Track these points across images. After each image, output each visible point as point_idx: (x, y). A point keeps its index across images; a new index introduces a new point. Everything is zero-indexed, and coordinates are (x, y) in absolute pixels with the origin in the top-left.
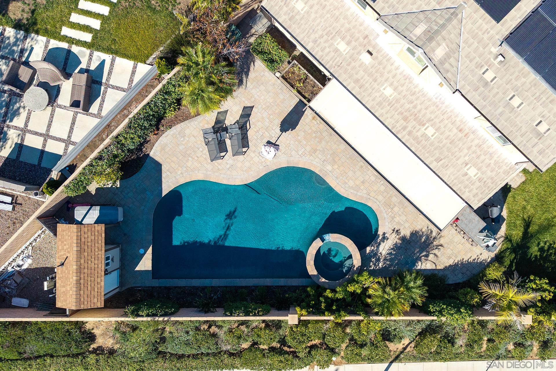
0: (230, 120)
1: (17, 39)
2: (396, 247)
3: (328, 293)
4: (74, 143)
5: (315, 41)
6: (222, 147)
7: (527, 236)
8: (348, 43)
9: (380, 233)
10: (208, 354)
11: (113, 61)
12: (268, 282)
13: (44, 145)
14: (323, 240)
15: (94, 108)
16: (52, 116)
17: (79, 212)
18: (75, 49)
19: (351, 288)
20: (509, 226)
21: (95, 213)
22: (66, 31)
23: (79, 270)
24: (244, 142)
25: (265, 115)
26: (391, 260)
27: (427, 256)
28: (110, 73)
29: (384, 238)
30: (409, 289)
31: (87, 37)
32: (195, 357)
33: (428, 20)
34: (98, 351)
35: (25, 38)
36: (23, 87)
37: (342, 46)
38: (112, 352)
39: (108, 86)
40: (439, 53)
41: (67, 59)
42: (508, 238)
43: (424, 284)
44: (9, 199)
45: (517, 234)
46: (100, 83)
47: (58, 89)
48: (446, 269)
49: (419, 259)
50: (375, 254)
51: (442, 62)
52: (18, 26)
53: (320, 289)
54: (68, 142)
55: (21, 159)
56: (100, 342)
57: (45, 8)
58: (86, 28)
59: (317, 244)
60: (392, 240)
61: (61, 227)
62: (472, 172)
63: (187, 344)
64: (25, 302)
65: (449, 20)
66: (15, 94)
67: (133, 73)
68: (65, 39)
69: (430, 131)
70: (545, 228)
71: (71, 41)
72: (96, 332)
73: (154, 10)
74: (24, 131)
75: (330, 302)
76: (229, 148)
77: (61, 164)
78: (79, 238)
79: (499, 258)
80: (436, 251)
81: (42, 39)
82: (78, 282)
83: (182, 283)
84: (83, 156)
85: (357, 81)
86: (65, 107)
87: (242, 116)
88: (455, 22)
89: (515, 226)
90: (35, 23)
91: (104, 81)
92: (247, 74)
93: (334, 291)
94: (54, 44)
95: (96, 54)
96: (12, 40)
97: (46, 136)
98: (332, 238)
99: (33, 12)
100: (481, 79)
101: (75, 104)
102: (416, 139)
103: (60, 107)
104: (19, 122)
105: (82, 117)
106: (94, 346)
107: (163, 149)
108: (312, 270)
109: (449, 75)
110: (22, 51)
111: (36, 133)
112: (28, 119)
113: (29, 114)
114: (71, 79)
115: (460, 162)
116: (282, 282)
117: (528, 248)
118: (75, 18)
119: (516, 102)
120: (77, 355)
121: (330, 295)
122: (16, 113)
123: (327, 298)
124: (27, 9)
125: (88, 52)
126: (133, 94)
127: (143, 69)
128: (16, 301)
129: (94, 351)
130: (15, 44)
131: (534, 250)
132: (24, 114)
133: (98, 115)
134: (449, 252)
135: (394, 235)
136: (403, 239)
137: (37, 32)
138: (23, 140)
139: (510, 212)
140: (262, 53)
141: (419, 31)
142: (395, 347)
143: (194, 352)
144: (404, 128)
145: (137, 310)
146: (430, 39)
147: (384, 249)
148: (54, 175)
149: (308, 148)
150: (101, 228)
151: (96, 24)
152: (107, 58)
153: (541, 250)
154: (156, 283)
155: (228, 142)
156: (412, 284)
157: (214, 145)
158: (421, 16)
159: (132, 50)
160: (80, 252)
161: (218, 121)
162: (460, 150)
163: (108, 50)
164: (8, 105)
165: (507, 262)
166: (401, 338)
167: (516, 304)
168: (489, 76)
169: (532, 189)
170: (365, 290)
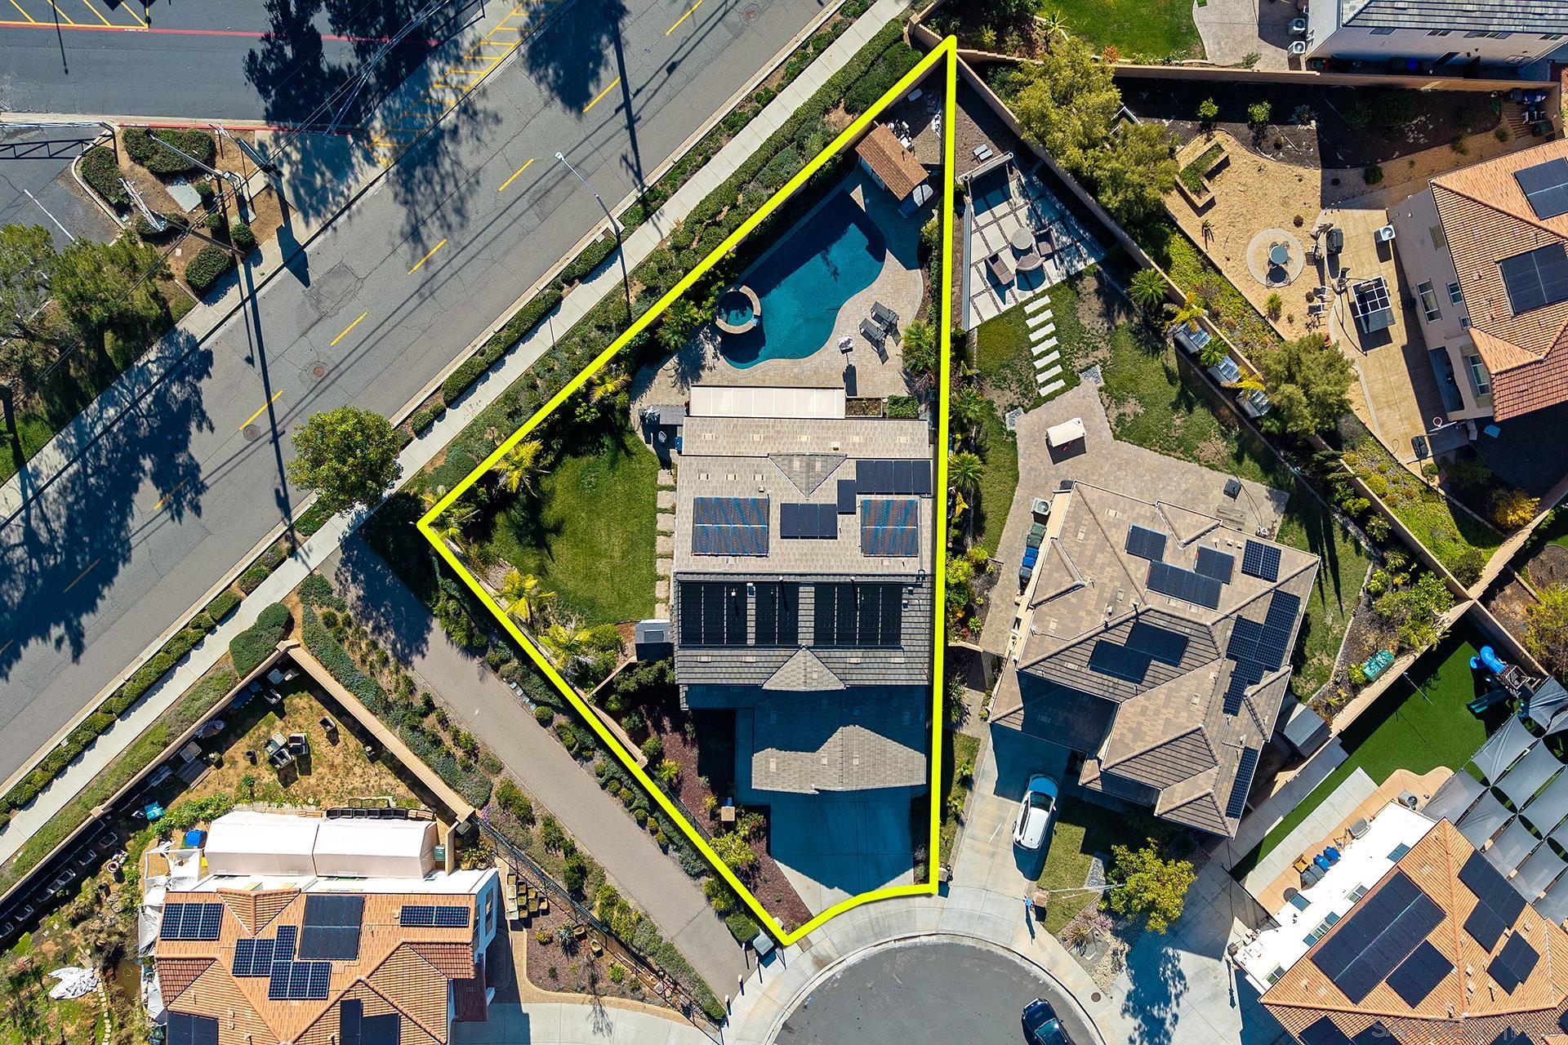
0: (889, 341)
1: (1072, 266)
2: (702, 357)
3: (721, 283)
4: (975, 231)
5: (876, 428)
6: (878, 318)
7: (621, 445)
8: (854, 444)
9: (721, 357)
10: (760, 169)
11: (999, 310)
12: (766, 256)
13: (992, 213)
14: (756, 316)
15: (982, 267)
16: (1005, 237)
17: (928, 191)
18: (1030, 294)
19: (711, 299)
20: (640, 441)
21: (918, 199)
22: (1046, 300)
23: (889, 159)
24: (866, 335)
25: (870, 366)
26: (698, 346)
27: (676, 371)
28: (993, 299)
29: (715, 356)
30: (674, 333)
31: (1028, 309)
32: (767, 160)
33: (819, 475)
34: (836, 105)
35: (1068, 272)
36: (1039, 239)
37: (856, 439)
38: (827, 111)
39: (987, 289)
40: (797, 463)
41: (1029, 282)
42: (632, 432)
43: (668, 344)
44: (982, 157)
45: (629, 441)
46: (993, 287)
47: (1017, 259)
48: (655, 374)
49: (680, 364)
50: (712, 340)
51: (791, 461)
52: (1080, 275)
53: (729, 282)
54: (979, 229)
55: (998, 191)
56: (841, 112)
57: (1073, 303)
58: (1034, 314)
59: (757, 311)
60: (709, 359)
61: (925, 174)
62: (708, 436)
63: (781, 165)
64: (912, 98)
65: (808, 484)
66: (1040, 229)
67: (979, 314)
68: (1042, 295)
69: (756, 437)
70: (613, 462)
71: (1037, 297)
72: (849, 117)
73: (1003, 366)
74: (1013, 211)
75: (716, 279)
76: (873, 321)
77: (970, 208)
78: (907, 179)
79: (626, 412)
80: (673, 379)
81: (1057, 281)
82: (884, 153)
83: (823, 203)
84: (958, 229)
85: (829, 428)
86: (1001, 250)
87: (884, 351)
88: (804, 486)
89: (635, 445)
90: (1070, 287)
91: (993, 291)
92: (906, 381)
93: (719, 288)
94: (1046, 285)
95: (1014, 304)
96: (1075, 262)
97: (996, 220)
98: (752, 323)
99: (1078, 293)
100: (761, 472)
101: (995, 258)
102: (761, 427)
103: (1005, 248)
104: (1023, 213)
105: (986, 254)
106: (842, 105)
107: (915, 282)
108: (745, 290)
109: (780, 459)
110: (1062, 262)
111: (1004, 216)
112: (1018, 221)
113: (1021, 225)
114: (1014, 272)
115: (722, 436)
116: (757, 264)
117: (612, 438)
118: (1048, 314)
119: (731, 477)
120: (848, 88)
121: (720, 283)
122: (1030, 217)
123: (720, 280)
124: (1084, 291)
125: (1020, 300)
126: (965, 300)
127: (974, 322)
128: (918, 93)
129: (839, 102)
130: (1071, 261)
131: (607, 441)
132: (1024, 220)
133: (975, 265)
134: (664, 387)
135: (711, 364)
136: (703, 367)
137: (1063, 282)
138: (1009, 203)
139: (648, 451)
140: (907, 401)
141: (818, 465)
142: (637, 288)
143: (771, 163)
144: (773, 427)
145: (833, 164)
146: (808, 465)
147: (709, 349)
148: (968, 199)
149: (821, 370)
150: (901, 196)
151: (1031, 323)
152: (1004, 308)
153: (602, 445)
154: (837, 190)
155: (878, 325)
156: (676, 338)
157: (884, 315)
158: (824, 475)
159: (992, 327)
160: (899, 171)
161: (896, 333)
162: (728, 442)
163: (1008, 313)
164: (1039, 219)
165: (618, 415)
166: (638, 300)
167: (599, 385)
168: (758, 477)
169: (647, 480)
170: (700, 307)
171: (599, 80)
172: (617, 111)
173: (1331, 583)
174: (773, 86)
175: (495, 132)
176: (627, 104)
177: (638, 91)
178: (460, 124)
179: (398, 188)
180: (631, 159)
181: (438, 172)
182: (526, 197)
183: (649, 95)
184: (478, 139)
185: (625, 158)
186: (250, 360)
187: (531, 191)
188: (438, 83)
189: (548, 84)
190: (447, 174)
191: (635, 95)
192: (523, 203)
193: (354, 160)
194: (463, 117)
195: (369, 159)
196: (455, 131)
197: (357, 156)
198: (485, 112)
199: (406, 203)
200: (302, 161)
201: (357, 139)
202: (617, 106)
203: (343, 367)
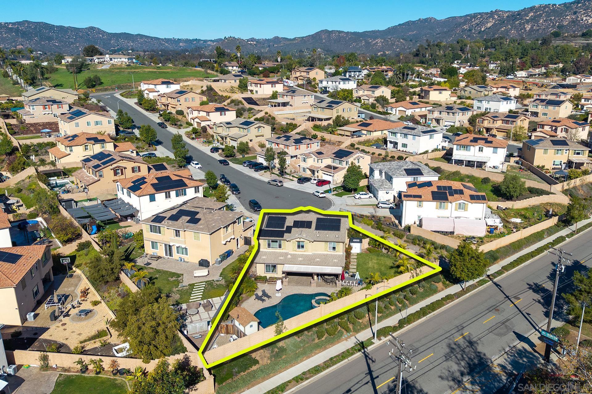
11: (212, 300)
31: (200, 299)
58: (198, 298)
95: (205, 300)
125: (202, 301)
163: (208, 299)
171: (388, 388)
172: (378, 377)
173: (129, 250)
174: (294, 383)
175: (441, 373)
176: (373, 379)
177: (367, 383)
178: (460, 377)
179: (485, 357)
180: (370, 361)
181: (466, 361)
182: (419, 352)
183: (360, 382)
184: (449, 371)
185: (373, 361)
186: (528, 314)
187: (417, 353)
188: (477, 392)
189: (416, 389)
190: (462, 360)
191: (368, 382)
192: (422, 349)
193: (510, 366)
194: (460, 379)
195: (503, 367)
196: (462, 374)
197: (509, 367)
198: (448, 380)
199: (479, 353)
200: (536, 365)
201: (512, 373)
202: (378, 379)
203: (487, 311)
